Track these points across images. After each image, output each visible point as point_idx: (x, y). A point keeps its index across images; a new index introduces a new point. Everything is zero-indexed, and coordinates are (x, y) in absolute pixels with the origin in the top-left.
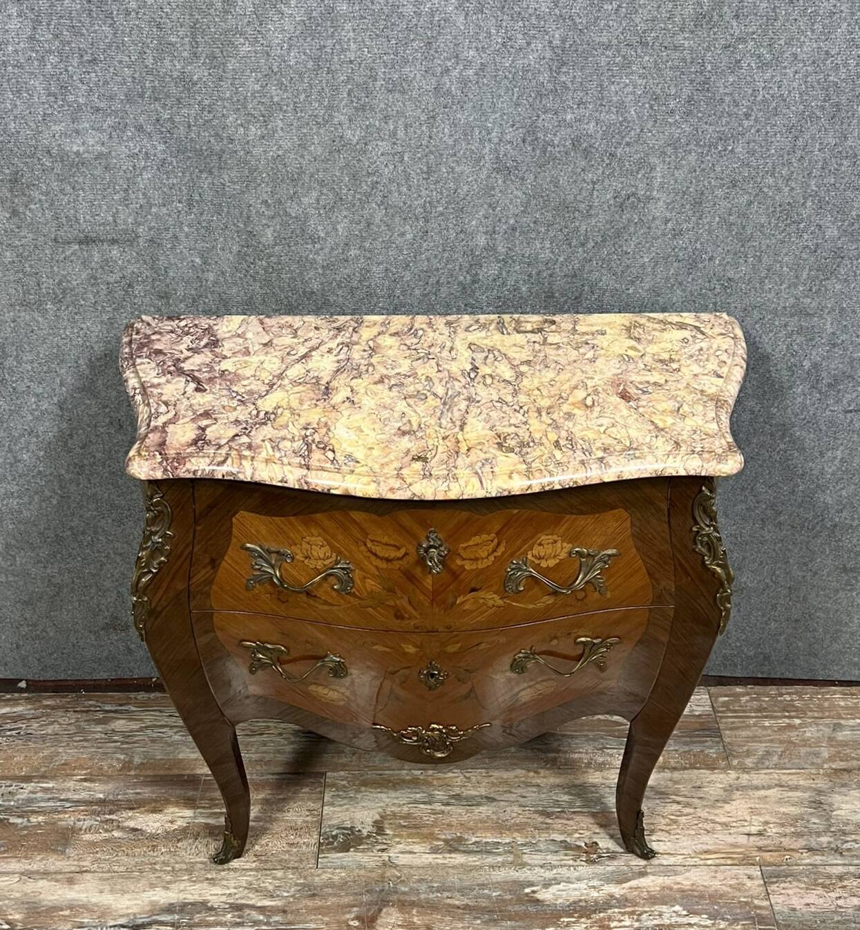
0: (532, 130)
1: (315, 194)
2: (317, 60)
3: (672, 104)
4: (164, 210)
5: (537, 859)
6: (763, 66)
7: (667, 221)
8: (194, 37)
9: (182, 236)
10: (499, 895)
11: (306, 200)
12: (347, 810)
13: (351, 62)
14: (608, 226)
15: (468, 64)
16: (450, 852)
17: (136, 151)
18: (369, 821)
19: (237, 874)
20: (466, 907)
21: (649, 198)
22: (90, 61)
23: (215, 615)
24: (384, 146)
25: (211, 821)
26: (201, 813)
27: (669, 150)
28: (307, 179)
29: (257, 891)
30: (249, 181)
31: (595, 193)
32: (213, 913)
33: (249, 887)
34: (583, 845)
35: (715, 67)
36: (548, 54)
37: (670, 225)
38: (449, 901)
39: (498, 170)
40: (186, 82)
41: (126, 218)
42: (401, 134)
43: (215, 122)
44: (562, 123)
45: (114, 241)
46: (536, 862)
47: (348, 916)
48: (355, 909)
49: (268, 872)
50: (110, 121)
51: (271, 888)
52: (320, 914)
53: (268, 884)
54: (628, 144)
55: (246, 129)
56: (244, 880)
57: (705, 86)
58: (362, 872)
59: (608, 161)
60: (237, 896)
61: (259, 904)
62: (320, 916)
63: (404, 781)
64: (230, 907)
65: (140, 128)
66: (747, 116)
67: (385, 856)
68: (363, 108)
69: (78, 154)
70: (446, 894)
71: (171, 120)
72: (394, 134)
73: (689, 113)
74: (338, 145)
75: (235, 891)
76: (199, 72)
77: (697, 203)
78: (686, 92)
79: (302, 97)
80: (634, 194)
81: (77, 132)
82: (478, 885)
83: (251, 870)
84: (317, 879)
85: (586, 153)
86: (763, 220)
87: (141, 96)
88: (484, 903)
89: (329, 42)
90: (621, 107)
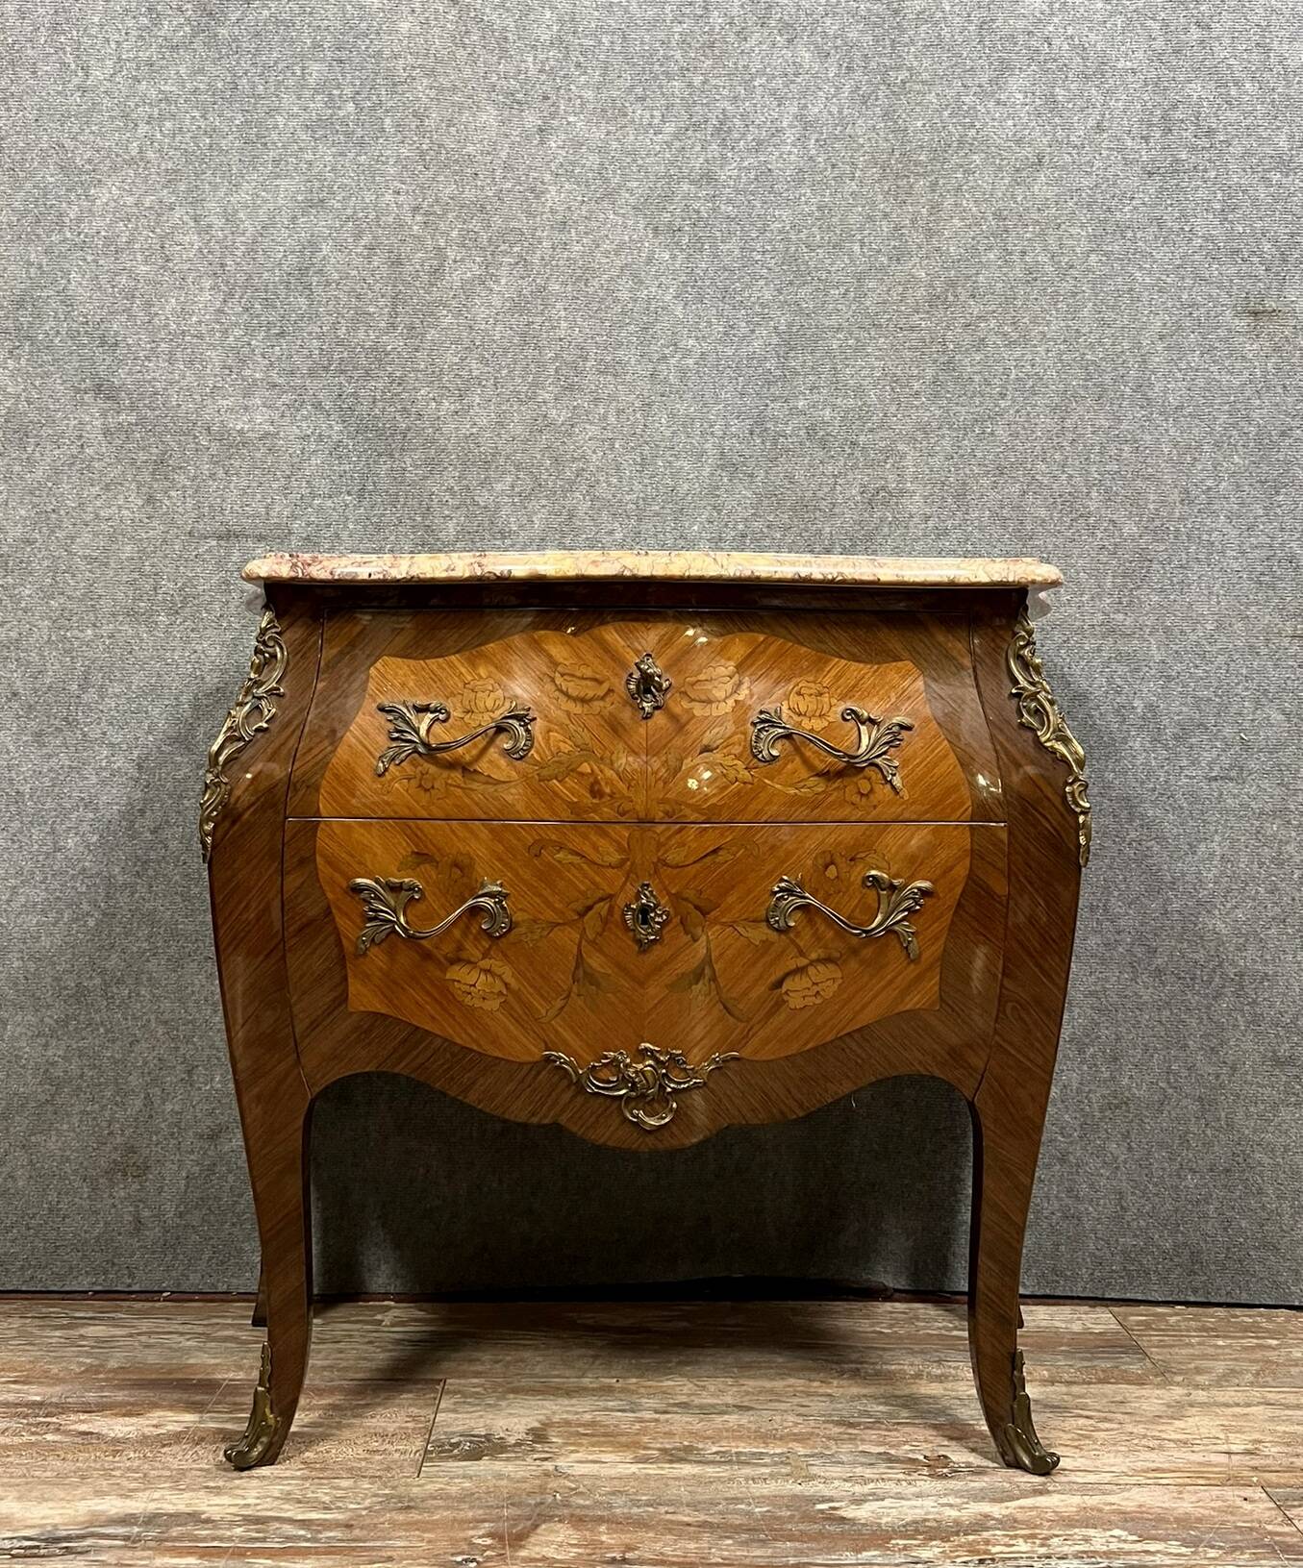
0: (760, 421)
1: (509, 479)
2: (524, 335)
3: (916, 386)
4: (329, 503)
5: (836, 1471)
6: (1011, 344)
7: (927, 518)
8: (394, 306)
9: (345, 535)
10: (768, 1511)
11: (499, 487)
12: (481, 1417)
13: (561, 340)
14: (857, 527)
15: (687, 353)
16: (671, 1462)
17: (309, 432)
18: (522, 1428)
19: (266, 1483)
20: (703, 1525)
21: (902, 492)
22: (278, 334)
23: (322, 825)
24: (593, 430)
25: (229, 1426)
26: (212, 1418)
27: (920, 435)
28: (502, 461)
29: (300, 1502)
30: (433, 465)
31: (838, 487)
32: (210, 1526)
33: (287, 1497)
34: (921, 1458)
35: (958, 345)
36: (775, 341)
37: (930, 524)
38: (669, 1517)
39: (722, 467)
40: (378, 353)
41: (281, 509)
42: (612, 419)
43: (404, 395)
44: (794, 412)
45: (261, 538)
46: (834, 1475)
47: (471, 1533)
48: (486, 1525)
49: (325, 1481)
50: (286, 398)
51: (327, 1499)
52: (418, 1530)
53: (324, 1494)
54: (871, 430)
55: (440, 403)
56: (276, 1490)
57: (949, 365)
58: (504, 1482)
59: (849, 451)
60: (259, 1508)
61: (300, 1517)
62: (417, 1533)
63: (585, 1389)
64: (244, 1520)
65: (318, 406)
66: (1003, 396)
67: (549, 1466)
68: (570, 388)
69: (241, 432)
70: (663, 1509)
71: (355, 395)
72: (605, 417)
73: (936, 395)
74: (540, 425)
75: (258, 1501)
76: (393, 342)
77: (960, 496)
78: (930, 373)
79: (504, 372)
80: (883, 488)
81: (246, 408)
82: (726, 1499)
83: (293, 1478)
84: (415, 1490)
85: (824, 444)
86: (1043, 513)
87: (326, 369)
88: (737, 1520)
89: (539, 319)
90: (859, 391)
